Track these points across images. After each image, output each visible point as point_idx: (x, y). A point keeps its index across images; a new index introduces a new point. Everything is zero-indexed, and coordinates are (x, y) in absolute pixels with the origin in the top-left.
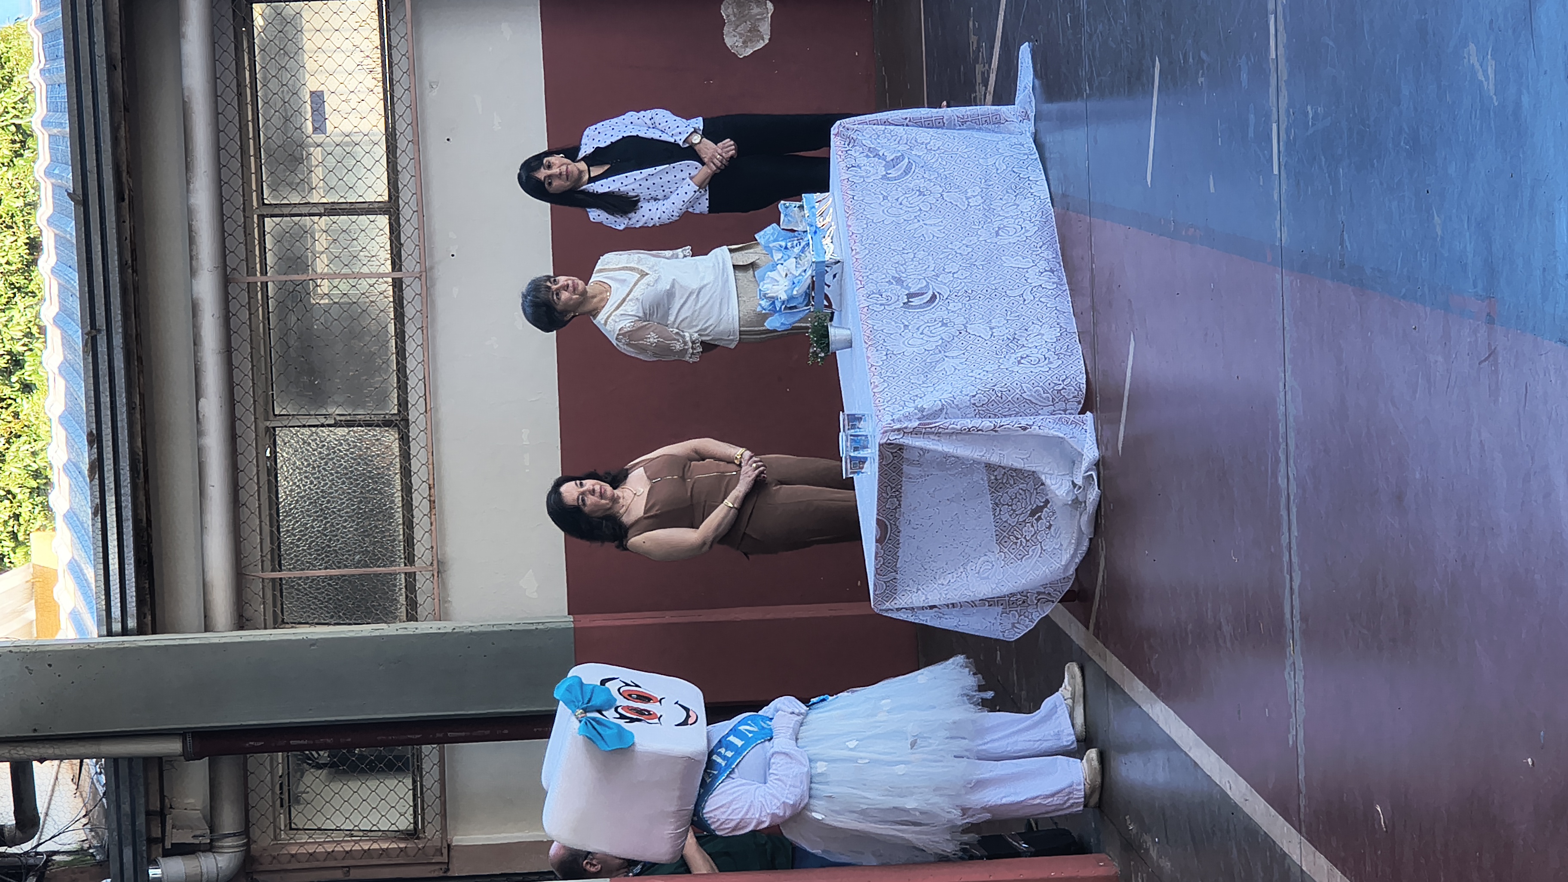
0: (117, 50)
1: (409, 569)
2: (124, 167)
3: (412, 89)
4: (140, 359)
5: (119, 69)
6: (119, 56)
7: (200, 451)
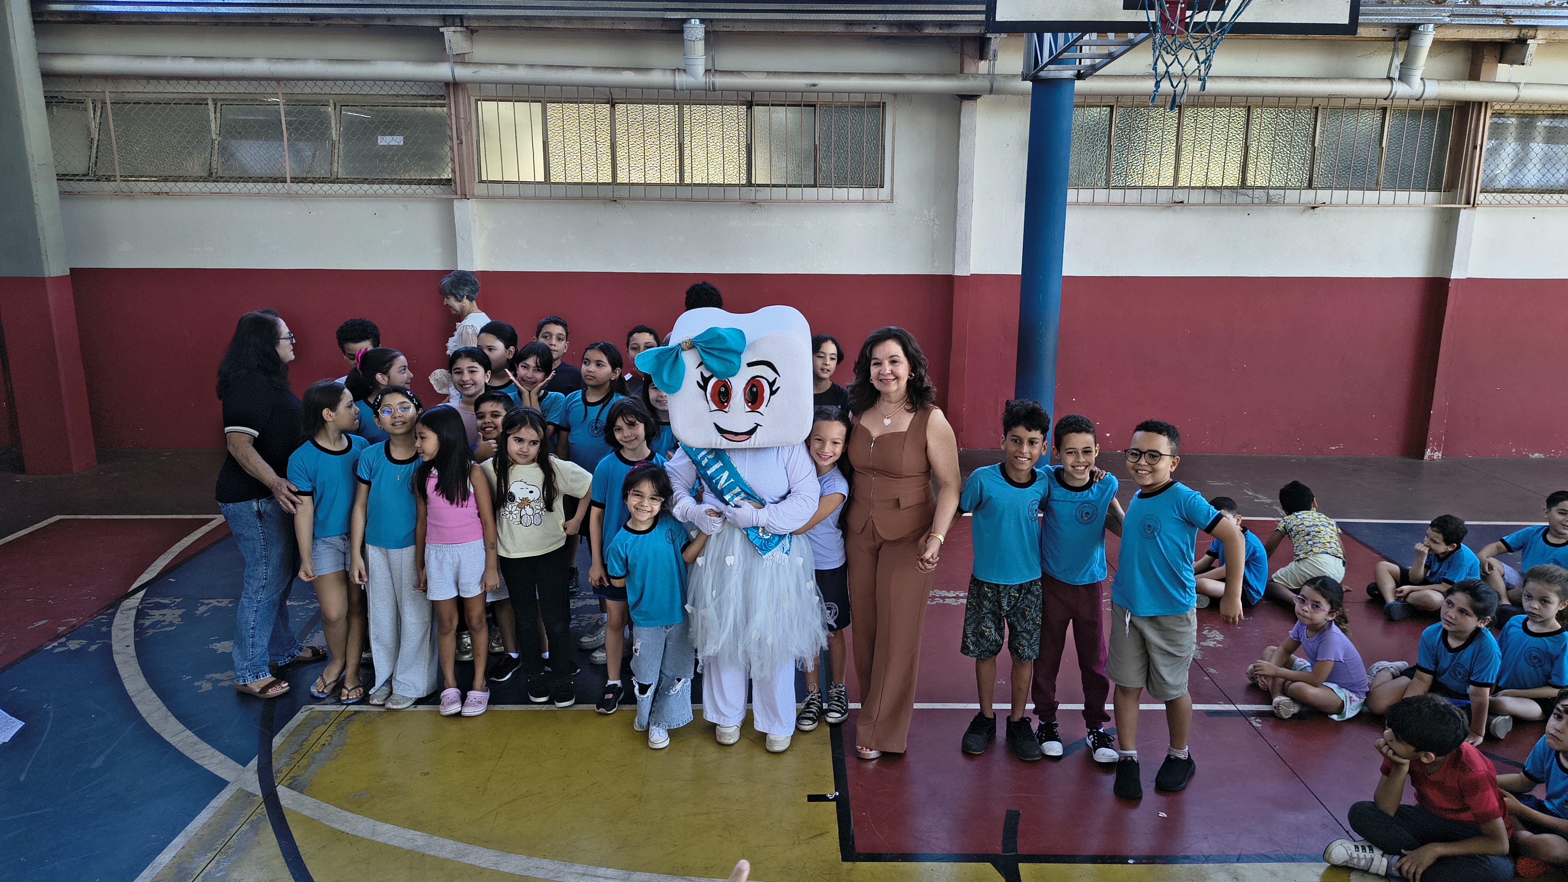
0: (399, 22)
1: (118, 178)
2: (330, 22)
3: (395, 195)
4: (216, 24)
5: (385, 23)
6: (394, 24)
7: (164, 57)
